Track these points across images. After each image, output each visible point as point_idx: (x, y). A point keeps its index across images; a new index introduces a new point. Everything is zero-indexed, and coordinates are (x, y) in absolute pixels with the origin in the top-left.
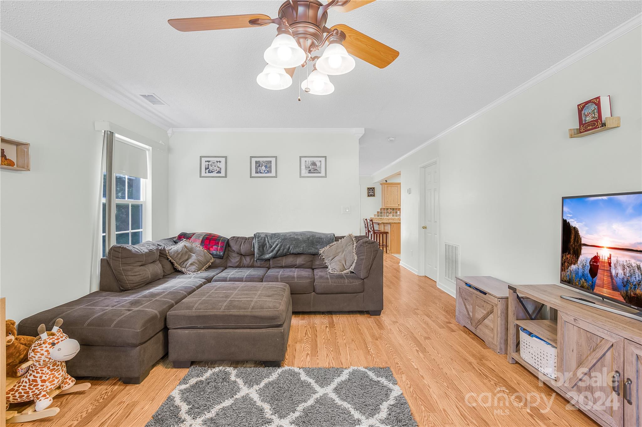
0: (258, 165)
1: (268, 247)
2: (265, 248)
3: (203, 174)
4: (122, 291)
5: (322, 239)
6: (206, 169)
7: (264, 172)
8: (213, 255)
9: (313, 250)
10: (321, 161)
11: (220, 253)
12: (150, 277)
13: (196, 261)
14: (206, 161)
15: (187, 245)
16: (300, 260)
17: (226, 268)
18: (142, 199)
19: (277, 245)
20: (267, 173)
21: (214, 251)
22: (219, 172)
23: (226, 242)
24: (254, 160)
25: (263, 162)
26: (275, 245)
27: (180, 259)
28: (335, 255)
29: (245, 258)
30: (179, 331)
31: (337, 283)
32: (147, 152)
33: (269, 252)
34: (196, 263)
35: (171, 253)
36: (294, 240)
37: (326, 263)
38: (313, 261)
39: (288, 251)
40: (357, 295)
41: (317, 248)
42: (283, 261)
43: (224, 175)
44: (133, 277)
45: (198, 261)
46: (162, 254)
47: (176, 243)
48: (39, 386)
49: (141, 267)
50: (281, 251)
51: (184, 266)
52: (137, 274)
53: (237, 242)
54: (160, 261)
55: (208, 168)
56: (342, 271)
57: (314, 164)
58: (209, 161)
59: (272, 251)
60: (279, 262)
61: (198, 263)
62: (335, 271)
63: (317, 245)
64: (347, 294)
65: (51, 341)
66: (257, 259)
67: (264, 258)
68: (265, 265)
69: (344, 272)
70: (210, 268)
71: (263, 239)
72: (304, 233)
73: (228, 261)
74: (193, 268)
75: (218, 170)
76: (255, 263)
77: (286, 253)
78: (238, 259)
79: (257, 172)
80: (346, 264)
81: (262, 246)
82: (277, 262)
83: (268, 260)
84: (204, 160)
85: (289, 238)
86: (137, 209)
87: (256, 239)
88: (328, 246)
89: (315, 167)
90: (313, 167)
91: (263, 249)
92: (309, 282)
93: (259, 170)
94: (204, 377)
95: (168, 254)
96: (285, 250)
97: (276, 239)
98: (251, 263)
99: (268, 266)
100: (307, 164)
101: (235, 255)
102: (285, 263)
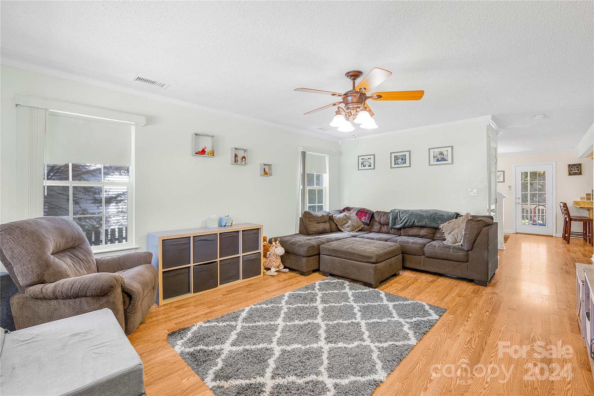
0: (396, 158)
1: (399, 219)
2: (396, 220)
3: (360, 168)
4: (308, 235)
5: (443, 216)
6: (362, 164)
7: (401, 163)
8: (363, 223)
9: (434, 225)
10: (447, 151)
11: (367, 221)
12: (321, 230)
13: (351, 225)
14: (361, 159)
15: (347, 215)
16: (423, 232)
17: (371, 232)
18: (324, 186)
19: (405, 218)
20: (403, 164)
21: (364, 220)
22: (370, 166)
23: (372, 214)
24: (393, 155)
25: (400, 156)
26: (404, 218)
27: (341, 223)
28: (452, 230)
29: (384, 227)
30: (324, 256)
31: (443, 250)
32: (326, 157)
33: (399, 223)
34: (351, 227)
35: (336, 218)
36: (419, 216)
37: (445, 236)
38: (436, 234)
39: (414, 224)
40: (461, 264)
41: (438, 223)
42: (410, 231)
43: (373, 168)
44: (312, 228)
45: (352, 225)
46: (331, 219)
47: (341, 212)
48: (272, 263)
49: (317, 224)
50: (408, 223)
51: (343, 227)
52: (315, 227)
53: (379, 214)
54: (329, 223)
55: (363, 164)
56: (455, 244)
57: (441, 154)
58: (363, 159)
59: (402, 223)
60: (407, 232)
61: (352, 226)
62: (448, 243)
63: (438, 221)
64: (452, 262)
65: (275, 246)
66: (391, 228)
67: (395, 227)
68: (397, 233)
69: (456, 244)
70: (360, 230)
71: (396, 213)
72: (429, 211)
73: (372, 227)
74: (348, 229)
75: (369, 165)
76: (390, 230)
77: (411, 225)
78: (379, 227)
79: (395, 164)
80: (458, 237)
81: (395, 219)
82: (406, 232)
83: (400, 229)
84: (360, 158)
85: (415, 214)
86: (321, 192)
87: (391, 213)
88: (447, 222)
89: (443, 156)
90: (440, 156)
91: (395, 221)
92: (420, 247)
93: (397, 162)
94: (333, 281)
95: (334, 219)
96: (411, 223)
97: (406, 214)
98: (387, 230)
99: (399, 234)
100: (435, 154)
101: (377, 224)
102: (411, 233)
